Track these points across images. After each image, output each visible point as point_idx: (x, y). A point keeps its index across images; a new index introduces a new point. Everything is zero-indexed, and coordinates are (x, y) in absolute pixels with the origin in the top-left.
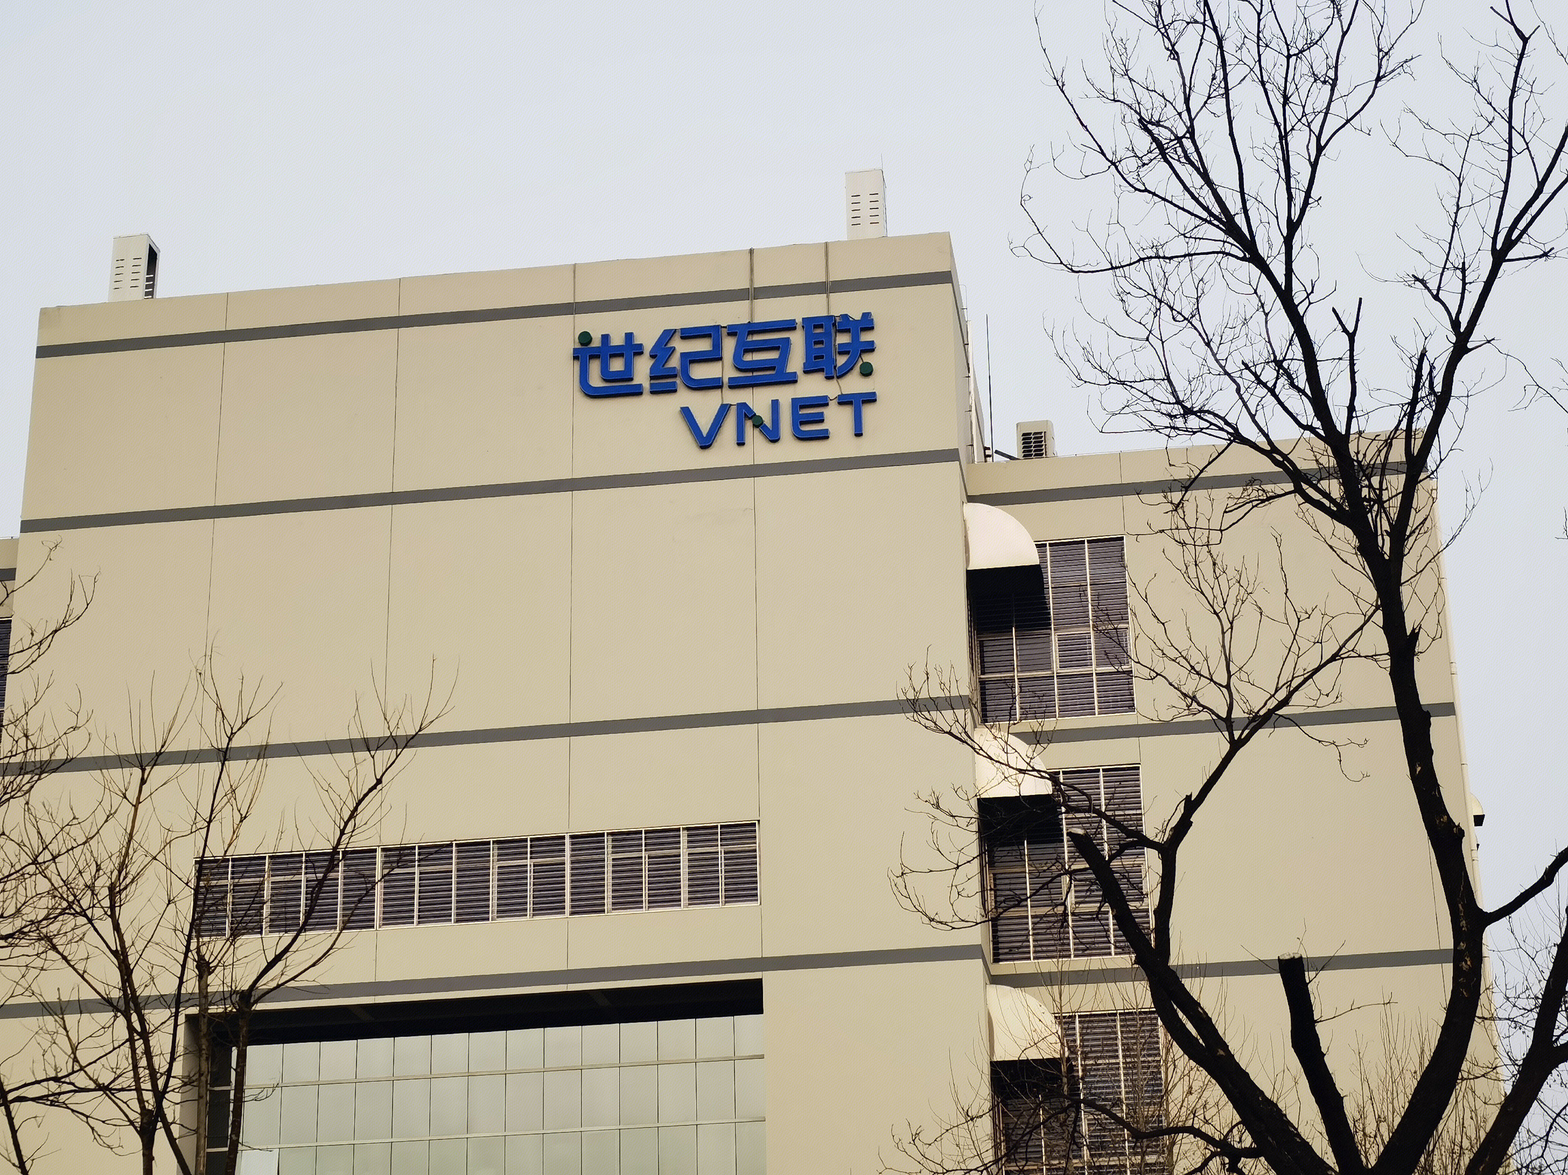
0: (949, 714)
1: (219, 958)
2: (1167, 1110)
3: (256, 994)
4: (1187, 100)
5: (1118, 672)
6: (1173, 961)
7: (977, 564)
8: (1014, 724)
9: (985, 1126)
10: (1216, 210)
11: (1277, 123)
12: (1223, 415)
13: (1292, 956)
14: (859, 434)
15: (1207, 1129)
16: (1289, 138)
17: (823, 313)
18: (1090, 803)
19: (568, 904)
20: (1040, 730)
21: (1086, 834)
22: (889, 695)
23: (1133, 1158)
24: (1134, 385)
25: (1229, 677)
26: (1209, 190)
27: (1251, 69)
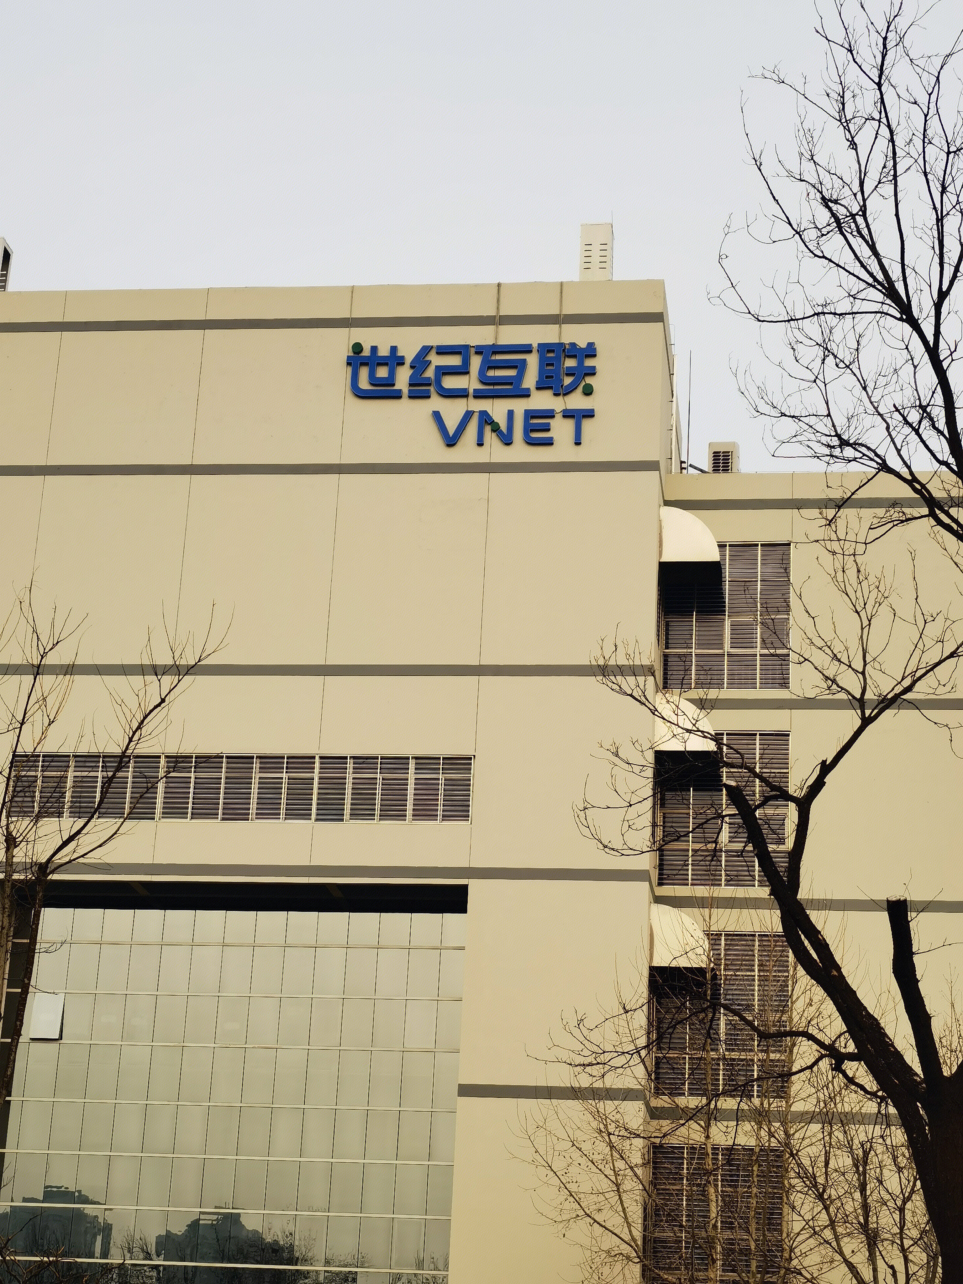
0: (631, 679)
1: (24, 835)
2: (791, 1017)
3: (51, 867)
4: (862, 184)
5: (772, 655)
6: (803, 894)
7: (668, 557)
8: (685, 692)
9: (640, 1019)
10: (880, 277)
11: (935, 208)
12: (874, 448)
13: (898, 898)
14: (578, 443)
15: (819, 1036)
16: (944, 221)
17: (555, 340)
18: (743, 761)
19: (314, 811)
20: (705, 697)
21: (738, 786)
23: (760, 1055)
24: (801, 419)
25: (865, 665)
26: (876, 260)
27: (916, 161)
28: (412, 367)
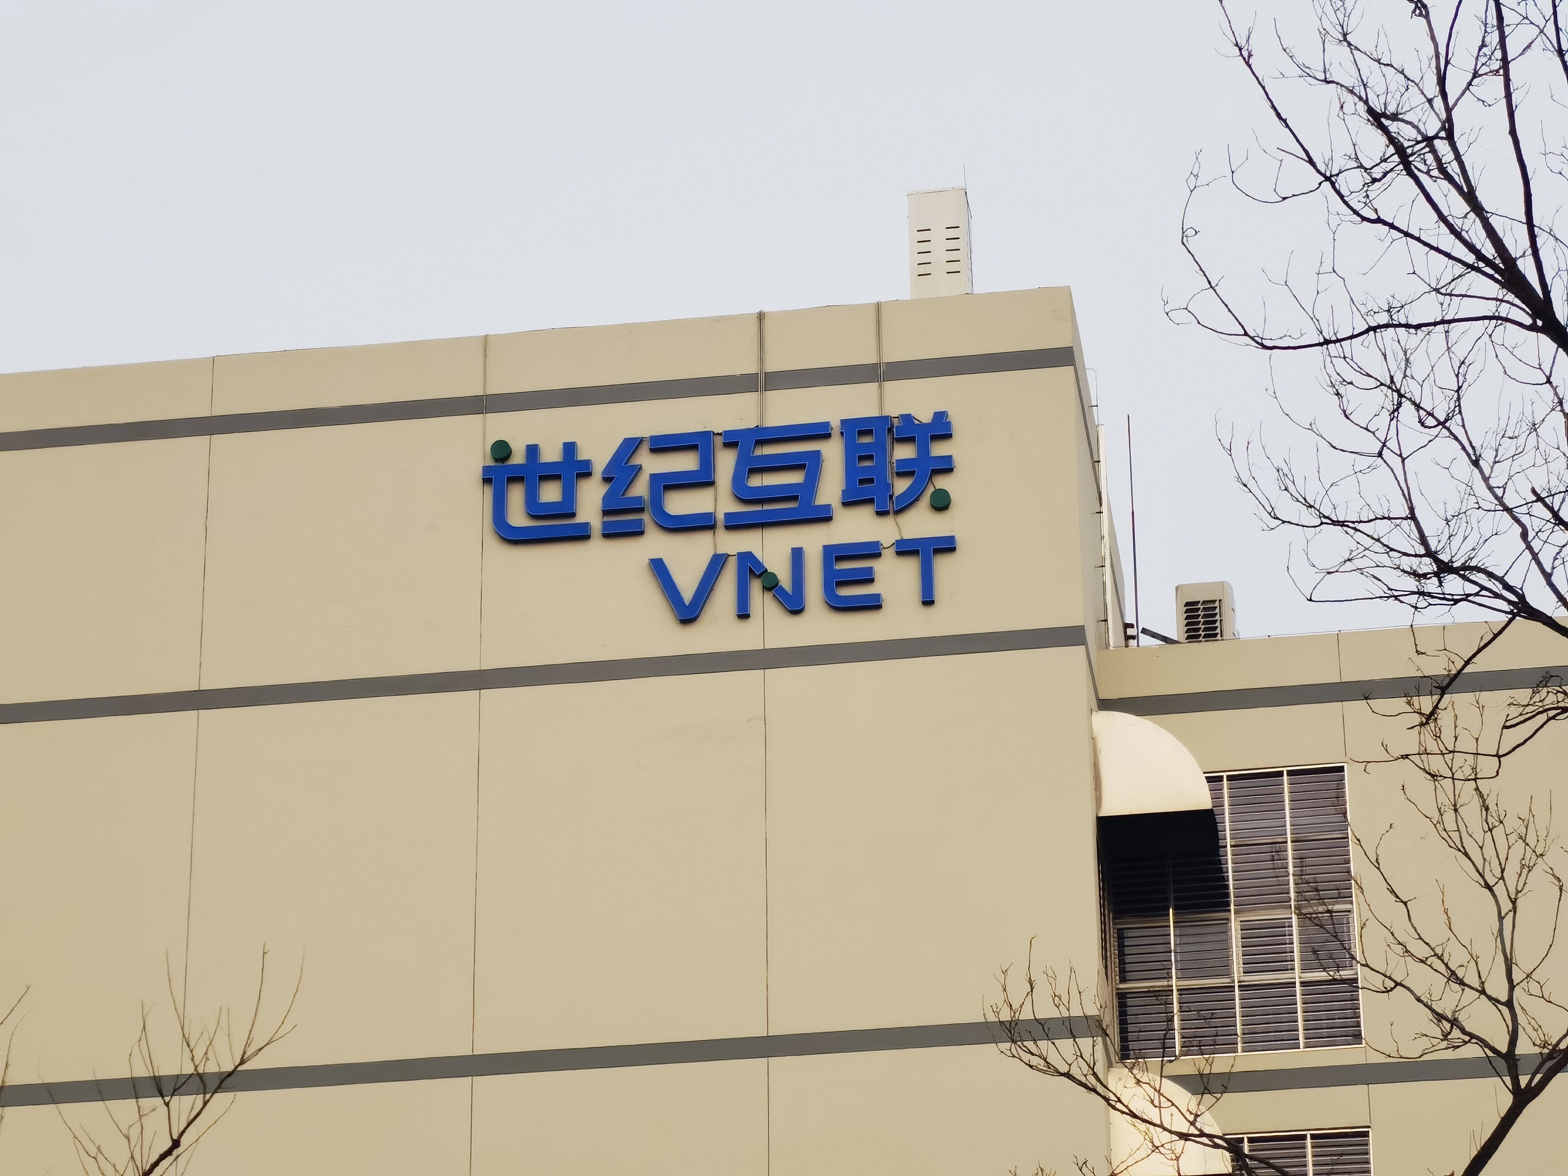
0: (1066, 1045)
4: (1442, 81)
5: (1334, 981)
7: (1114, 807)
8: (1171, 1061)
10: (1489, 251)
12: (1500, 574)
14: (928, 602)
17: (871, 411)
22: (973, 1015)
24: (1359, 526)
25: (1512, 987)
26: (1478, 220)
27: (1542, 31)
28: (607, 479)
